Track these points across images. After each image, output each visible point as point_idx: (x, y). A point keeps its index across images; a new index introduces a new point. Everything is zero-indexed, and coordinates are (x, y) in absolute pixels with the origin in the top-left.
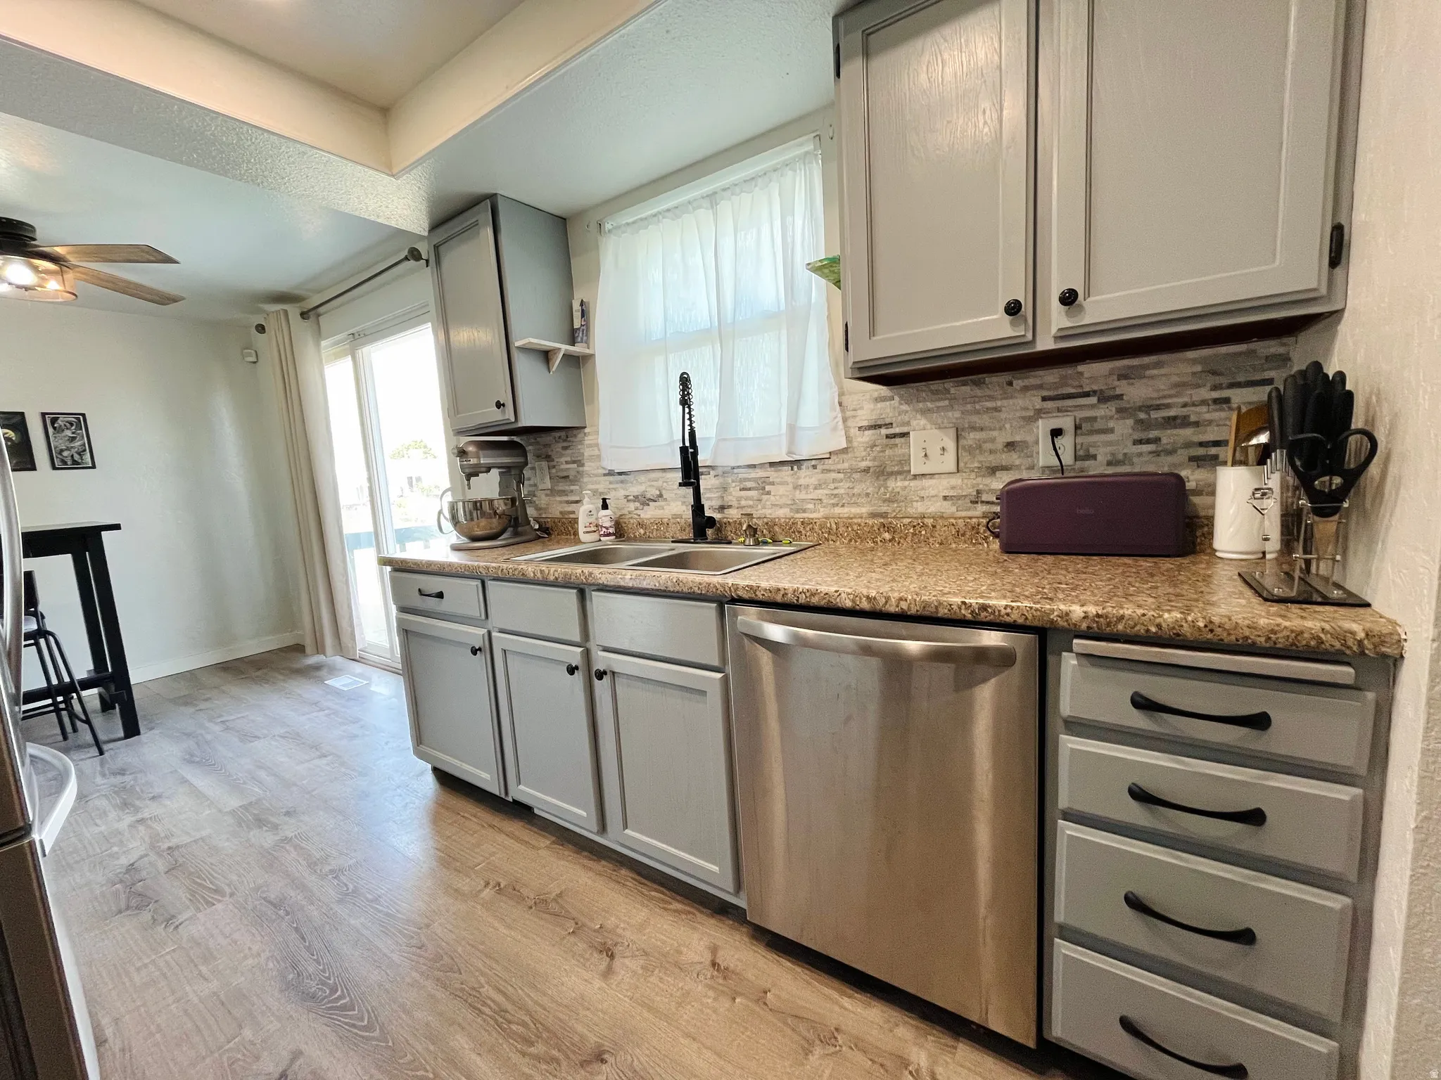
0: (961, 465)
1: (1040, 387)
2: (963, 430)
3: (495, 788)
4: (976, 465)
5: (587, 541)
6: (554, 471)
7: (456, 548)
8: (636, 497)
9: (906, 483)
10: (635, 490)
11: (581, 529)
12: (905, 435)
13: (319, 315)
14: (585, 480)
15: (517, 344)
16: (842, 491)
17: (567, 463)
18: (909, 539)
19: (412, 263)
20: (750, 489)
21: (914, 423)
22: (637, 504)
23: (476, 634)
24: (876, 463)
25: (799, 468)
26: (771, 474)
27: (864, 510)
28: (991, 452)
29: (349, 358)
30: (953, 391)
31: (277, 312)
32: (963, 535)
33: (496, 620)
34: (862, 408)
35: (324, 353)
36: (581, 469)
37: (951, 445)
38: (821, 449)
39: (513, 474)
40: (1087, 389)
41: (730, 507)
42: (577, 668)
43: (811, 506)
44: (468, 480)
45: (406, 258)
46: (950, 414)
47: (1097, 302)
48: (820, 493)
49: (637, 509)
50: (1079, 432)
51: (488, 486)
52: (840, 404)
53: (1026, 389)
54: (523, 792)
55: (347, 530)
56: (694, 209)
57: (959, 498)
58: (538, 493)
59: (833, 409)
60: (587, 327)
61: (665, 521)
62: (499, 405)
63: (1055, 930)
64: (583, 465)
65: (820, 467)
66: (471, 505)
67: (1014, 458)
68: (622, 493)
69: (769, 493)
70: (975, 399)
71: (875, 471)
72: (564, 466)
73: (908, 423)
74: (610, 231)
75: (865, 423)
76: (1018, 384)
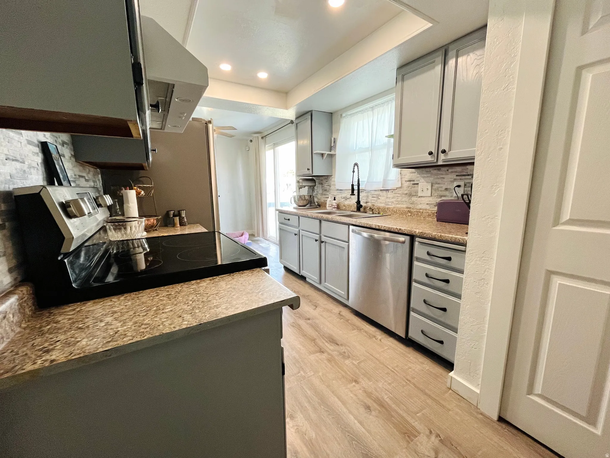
0: (432, 194)
1: (456, 172)
2: (434, 183)
3: (297, 272)
4: (436, 194)
5: (329, 209)
6: (323, 188)
7: (294, 208)
8: (344, 197)
9: (417, 199)
10: (344, 195)
11: (327, 206)
12: (417, 184)
13: (266, 138)
14: (331, 191)
15: (314, 152)
16: (399, 200)
17: (327, 186)
18: (415, 216)
19: (291, 124)
20: (374, 197)
21: (421, 181)
22: (344, 200)
23: (296, 230)
24: (409, 192)
25: (388, 192)
26: (380, 193)
27: (405, 206)
28: (441, 191)
29: (273, 150)
30: (432, 171)
31: (256, 137)
32: (430, 215)
33: (301, 227)
34: (407, 175)
35: (267, 148)
36: (330, 188)
37: (430, 188)
38: (394, 187)
39: (312, 188)
40: (469, 173)
41: (369, 202)
42: (317, 240)
43: (390, 204)
44: (299, 189)
45: (290, 123)
46: (430, 178)
47: (452, 152)
48: (393, 200)
49: (344, 201)
50: (466, 186)
51: (305, 192)
52: (401, 173)
53: (452, 172)
54: (303, 273)
55: (268, 201)
56: (368, 111)
57: (431, 204)
58: (318, 194)
59: (398, 175)
60: (335, 145)
61: (351, 205)
62: (308, 169)
63: (412, 309)
64: (331, 187)
65: (394, 192)
66: (299, 197)
67: (447, 193)
68: (340, 196)
69: (379, 199)
70: (437, 174)
71: (409, 195)
72: (325, 187)
73: (419, 181)
74: (344, 117)
75: (407, 180)
76: (450, 170)
